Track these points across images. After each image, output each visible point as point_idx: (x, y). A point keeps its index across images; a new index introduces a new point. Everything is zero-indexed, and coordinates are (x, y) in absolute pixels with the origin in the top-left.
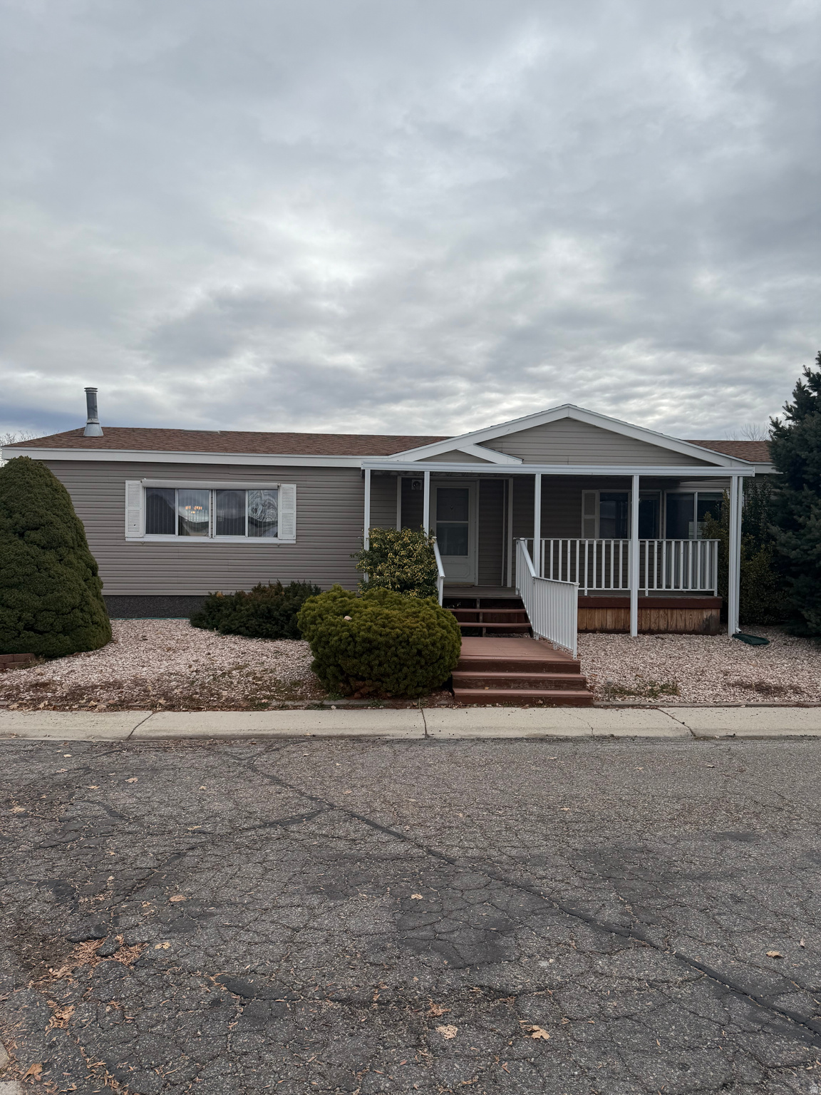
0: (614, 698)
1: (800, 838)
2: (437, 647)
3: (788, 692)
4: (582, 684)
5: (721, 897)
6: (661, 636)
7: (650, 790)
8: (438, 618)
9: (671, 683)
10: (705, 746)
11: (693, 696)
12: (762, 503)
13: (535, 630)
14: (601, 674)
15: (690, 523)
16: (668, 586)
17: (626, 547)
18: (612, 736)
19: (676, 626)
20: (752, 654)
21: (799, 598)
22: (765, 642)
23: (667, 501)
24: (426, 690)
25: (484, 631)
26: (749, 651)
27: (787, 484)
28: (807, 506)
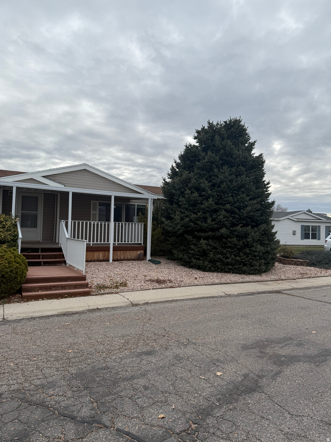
0: (100, 291)
1: (172, 349)
2: (13, 273)
3: (167, 282)
4: (86, 286)
5: (139, 388)
6: (121, 262)
7: (111, 334)
8: (15, 258)
9: (124, 282)
10: (137, 308)
11: (133, 286)
12: (159, 209)
13: (67, 262)
14: (95, 280)
15: (134, 217)
16: (125, 241)
17: (108, 225)
18: (98, 308)
19: (128, 257)
20: (155, 267)
21: (171, 245)
22: (159, 262)
23: (125, 207)
24: (6, 295)
25: (42, 263)
26: (154, 266)
27: (168, 203)
28: (174, 211)
